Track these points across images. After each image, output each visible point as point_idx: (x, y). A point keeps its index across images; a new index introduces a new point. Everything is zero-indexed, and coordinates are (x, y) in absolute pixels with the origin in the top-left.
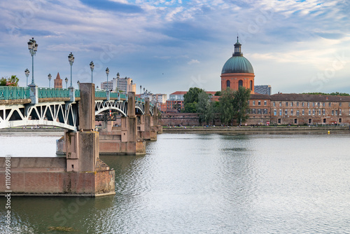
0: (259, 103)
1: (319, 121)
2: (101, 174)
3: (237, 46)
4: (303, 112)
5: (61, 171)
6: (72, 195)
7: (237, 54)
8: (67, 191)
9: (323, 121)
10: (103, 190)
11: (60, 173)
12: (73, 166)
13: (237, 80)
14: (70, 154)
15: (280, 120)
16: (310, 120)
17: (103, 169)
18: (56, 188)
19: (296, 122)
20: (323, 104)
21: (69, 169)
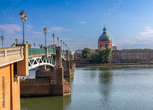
0: (116, 54)
1: (142, 61)
2: (65, 85)
3: (104, 29)
4: (135, 57)
5: (48, 84)
6: (53, 95)
7: (104, 33)
8: (51, 93)
9: (143, 61)
10: (66, 92)
11: (48, 85)
12: (53, 82)
13: (105, 44)
14: (52, 77)
15: (124, 61)
16: (138, 60)
17: (66, 83)
18: (47, 92)
19: (131, 62)
20: (143, 53)
21: (52, 83)
